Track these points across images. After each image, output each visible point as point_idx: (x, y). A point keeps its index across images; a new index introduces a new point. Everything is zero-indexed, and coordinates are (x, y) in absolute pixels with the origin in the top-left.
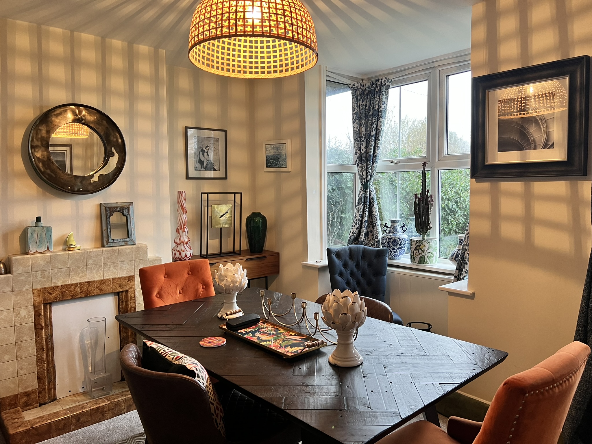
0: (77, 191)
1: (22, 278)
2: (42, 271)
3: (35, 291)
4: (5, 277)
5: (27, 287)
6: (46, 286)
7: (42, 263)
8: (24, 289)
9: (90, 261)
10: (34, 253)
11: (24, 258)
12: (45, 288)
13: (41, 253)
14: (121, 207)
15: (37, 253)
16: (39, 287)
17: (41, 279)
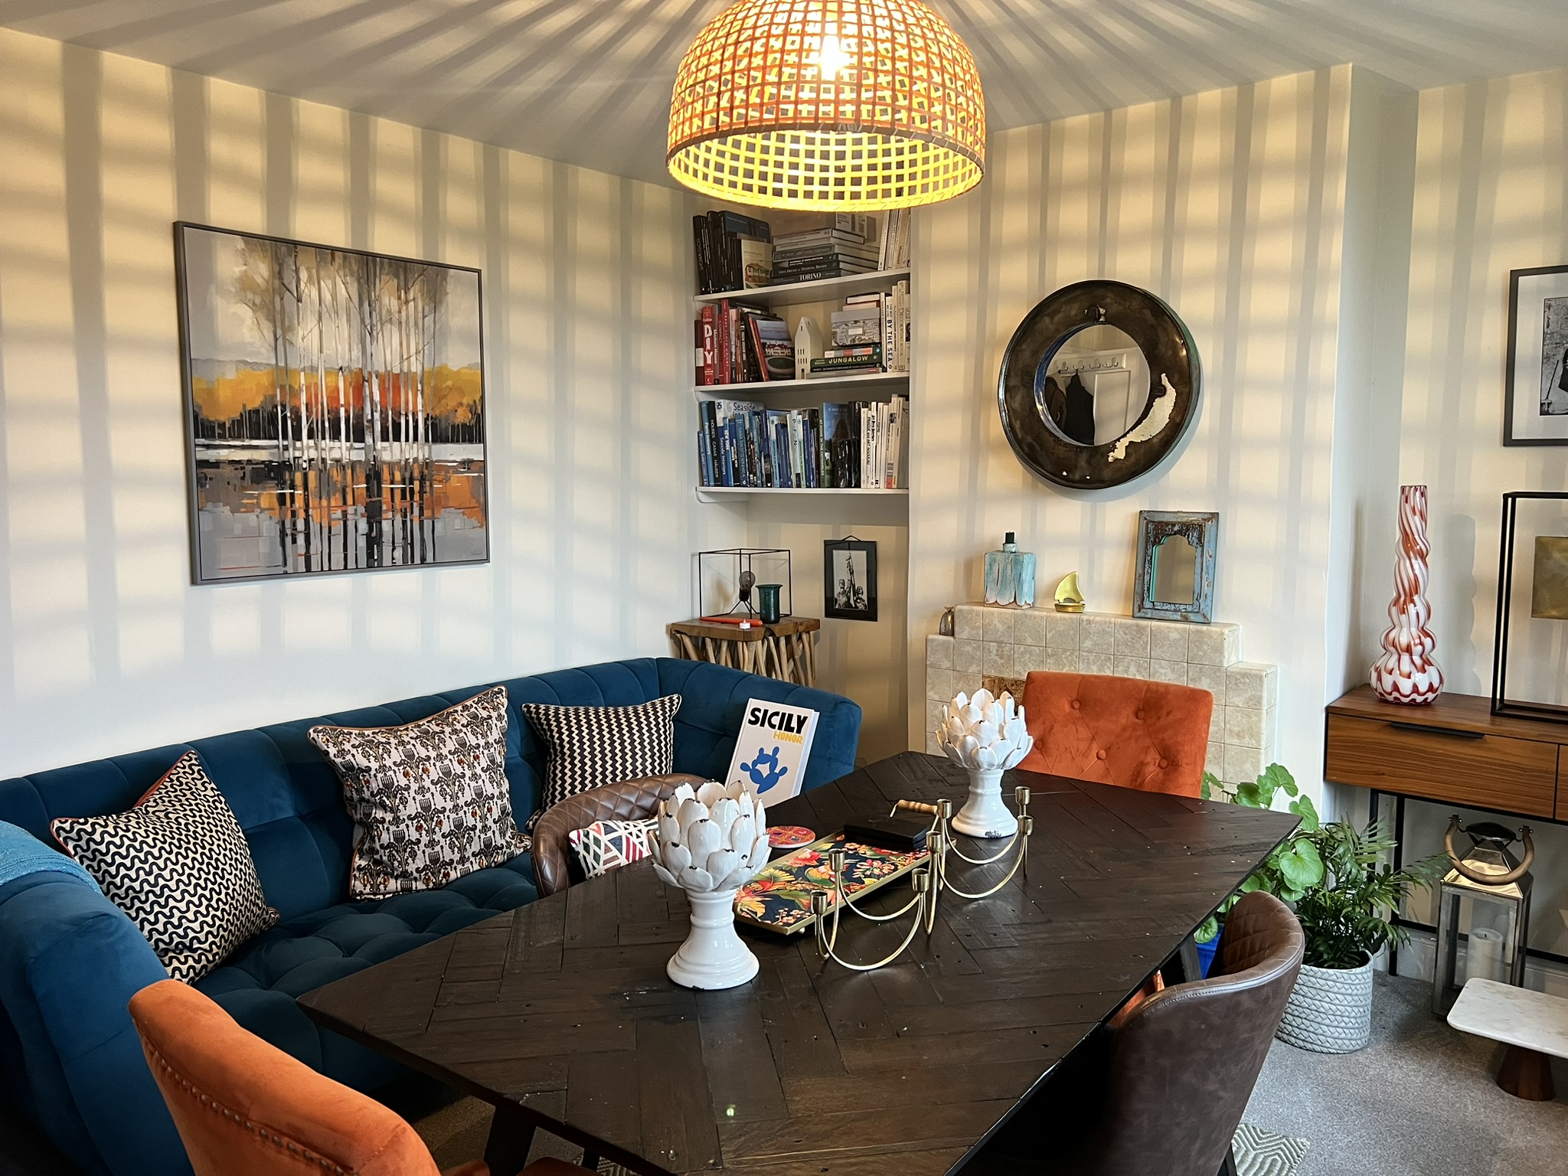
0: (1080, 482)
1: (968, 649)
2: (1000, 643)
3: (987, 680)
4: (944, 641)
5: (973, 669)
6: (1005, 676)
7: (1001, 628)
8: (970, 671)
9: (1087, 641)
10: (991, 605)
11: (972, 610)
12: (1003, 679)
13: (1003, 607)
14: (1183, 524)
15: (996, 604)
16: (993, 673)
17: (997, 658)
